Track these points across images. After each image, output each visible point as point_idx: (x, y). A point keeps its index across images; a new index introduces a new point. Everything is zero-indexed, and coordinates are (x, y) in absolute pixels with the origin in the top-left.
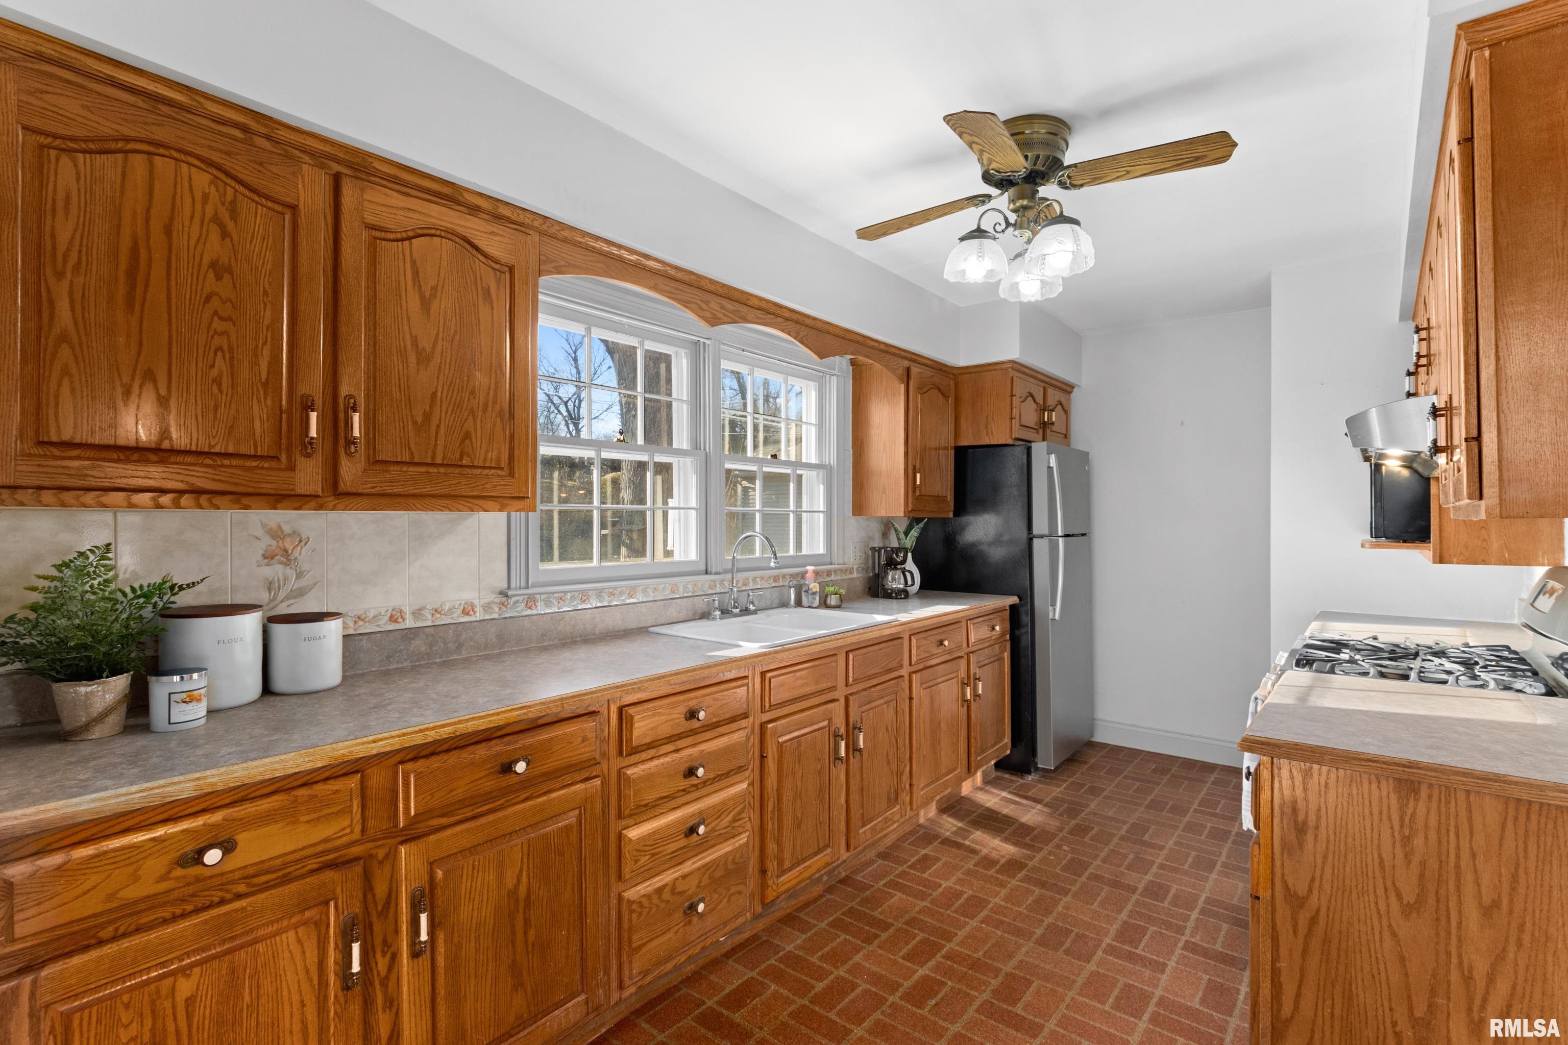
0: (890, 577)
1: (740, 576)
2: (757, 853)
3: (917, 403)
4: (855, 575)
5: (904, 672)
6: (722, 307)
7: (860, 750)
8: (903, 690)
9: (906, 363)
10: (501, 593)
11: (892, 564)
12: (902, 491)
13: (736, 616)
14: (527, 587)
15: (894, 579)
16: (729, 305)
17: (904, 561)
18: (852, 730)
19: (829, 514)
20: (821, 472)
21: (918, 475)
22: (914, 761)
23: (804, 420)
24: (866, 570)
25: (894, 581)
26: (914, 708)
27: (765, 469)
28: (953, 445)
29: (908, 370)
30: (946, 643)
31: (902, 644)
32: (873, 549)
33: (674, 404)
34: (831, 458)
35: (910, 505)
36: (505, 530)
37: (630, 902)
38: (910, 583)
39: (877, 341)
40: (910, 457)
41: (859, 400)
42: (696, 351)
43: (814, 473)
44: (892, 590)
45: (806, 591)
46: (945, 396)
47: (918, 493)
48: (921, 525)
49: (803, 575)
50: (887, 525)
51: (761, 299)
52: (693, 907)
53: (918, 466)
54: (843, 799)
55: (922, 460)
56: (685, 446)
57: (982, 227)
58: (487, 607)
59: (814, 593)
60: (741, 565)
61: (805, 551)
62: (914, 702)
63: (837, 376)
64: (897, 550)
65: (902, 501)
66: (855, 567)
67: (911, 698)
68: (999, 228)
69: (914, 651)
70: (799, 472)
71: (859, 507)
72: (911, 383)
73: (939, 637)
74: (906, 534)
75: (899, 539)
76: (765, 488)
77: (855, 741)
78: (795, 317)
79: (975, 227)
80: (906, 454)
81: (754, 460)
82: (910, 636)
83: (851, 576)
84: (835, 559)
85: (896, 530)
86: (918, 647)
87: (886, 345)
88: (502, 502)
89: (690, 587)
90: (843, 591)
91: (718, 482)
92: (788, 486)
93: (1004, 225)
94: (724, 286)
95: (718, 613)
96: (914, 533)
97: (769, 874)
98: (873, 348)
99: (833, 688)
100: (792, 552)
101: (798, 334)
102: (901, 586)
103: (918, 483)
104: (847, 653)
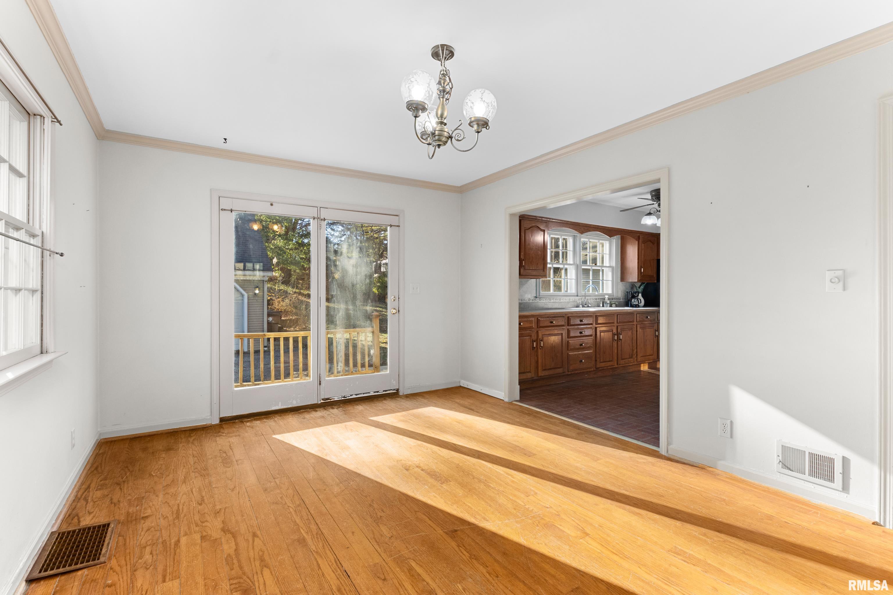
0: (633, 301)
1: (587, 297)
2: (595, 355)
3: (642, 246)
4: (621, 300)
5: (635, 323)
6: (584, 229)
7: (621, 340)
8: (634, 328)
9: (638, 234)
10: (535, 297)
11: (633, 297)
12: (637, 274)
13: (586, 307)
14: (540, 296)
15: (634, 301)
16: (586, 228)
17: (638, 296)
18: (618, 334)
19: (613, 281)
20: (610, 268)
21: (642, 269)
22: (638, 348)
23: (604, 253)
24: (625, 299)
25: (634, 302)
26: (638, 334)
27: (593, 268)
28: (656, 259)
29: (639, 237)
30: (649, 317)
31: (634, 315)
32: (627, 292)
33: (568, 252)
34: (614, 264)
35: (640, 278)
36: (535, 283)
37: (570, 355)
38: (640, 302)
39: (628, 230)
40: (639, 263)
41: (623, 246)
42: (574, 237)
43: (608, 269)
44: (634, 304)
45: (605, 303)
46: (653, 243)
47: (642, 274)
48: (644, 285)
49: (604, 299)
50: (633, 285)
51: (594, 225)
52: (581, 361)
53: (642, 266)
54: (616, 351)
55: (644, 264)
56: (571, 262)
57: (651, 212)
58: (533, 300)
59: (608, 304)
60: (586, 295)
61: (605, 292)
62: (638, 332)
63: (616, 239)
64: (635, 293)
65: (637, 277)
66: (621, 298)
67: (637, 331)
68: (655, 212)
69: (638, 318)
70: (603, 269)
71: (623, 279)
72: (640, 241)
73: (647, 316)
74: (639, 288)
75: (637, 289)
76: (593, 273)
77: (620, 337)
78: (603, 228)
79: (649, 212)
80: (638, 262)
81: (589, 266)
82: (637, 314)
83: (620, 300)
84: (615, 295)
85: (636, 286)
86: (639, 317)
87: (631, 230)
88: (536, 277)
89: (573, 299)
90: (617, 303)
91: (580, 272)
92: (600, 273)
93: (656, 211)
94: (585, 224)
95: (581, 306)
96: (642, 287)
97: (597, 361)
98: (627, 232)
99: (613, 323)
100: (601, 292)
101: (604, 232)
102: (637, 303)
103: (642, 271)
104: (617, 315)
